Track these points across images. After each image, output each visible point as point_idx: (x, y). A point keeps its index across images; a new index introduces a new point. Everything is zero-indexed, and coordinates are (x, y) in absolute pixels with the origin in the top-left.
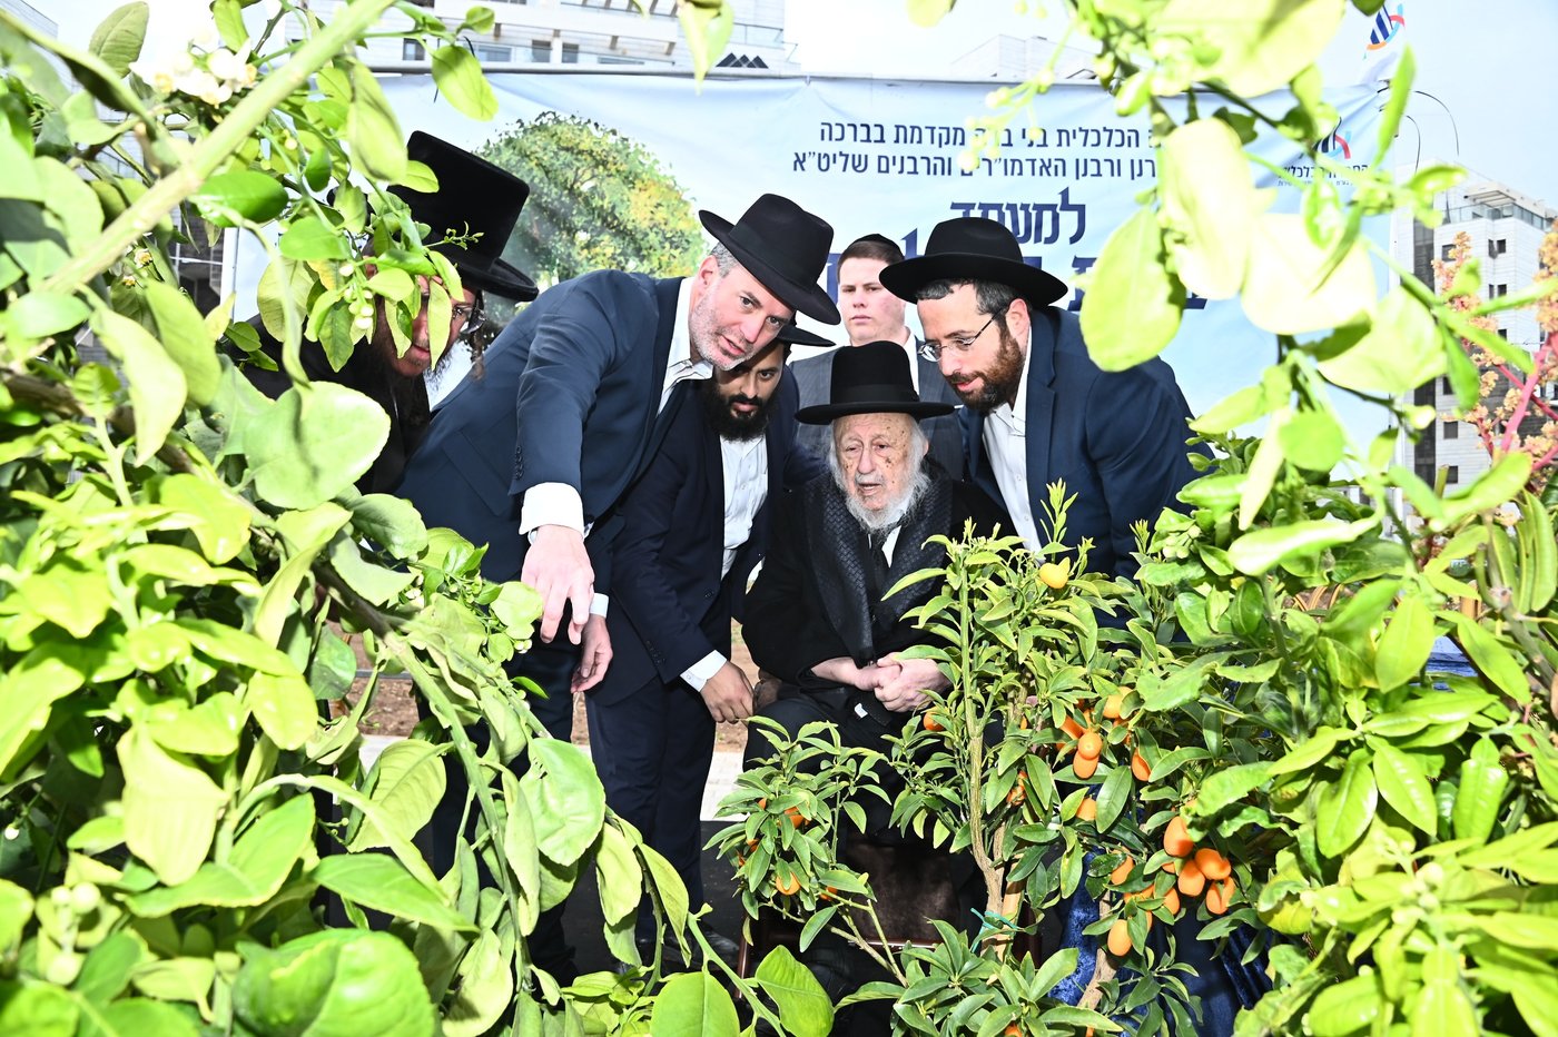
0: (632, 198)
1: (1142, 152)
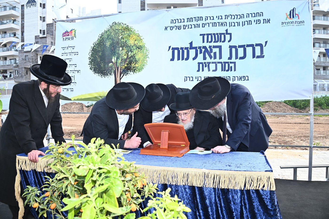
0: (130, 39)
1: (245, 19)
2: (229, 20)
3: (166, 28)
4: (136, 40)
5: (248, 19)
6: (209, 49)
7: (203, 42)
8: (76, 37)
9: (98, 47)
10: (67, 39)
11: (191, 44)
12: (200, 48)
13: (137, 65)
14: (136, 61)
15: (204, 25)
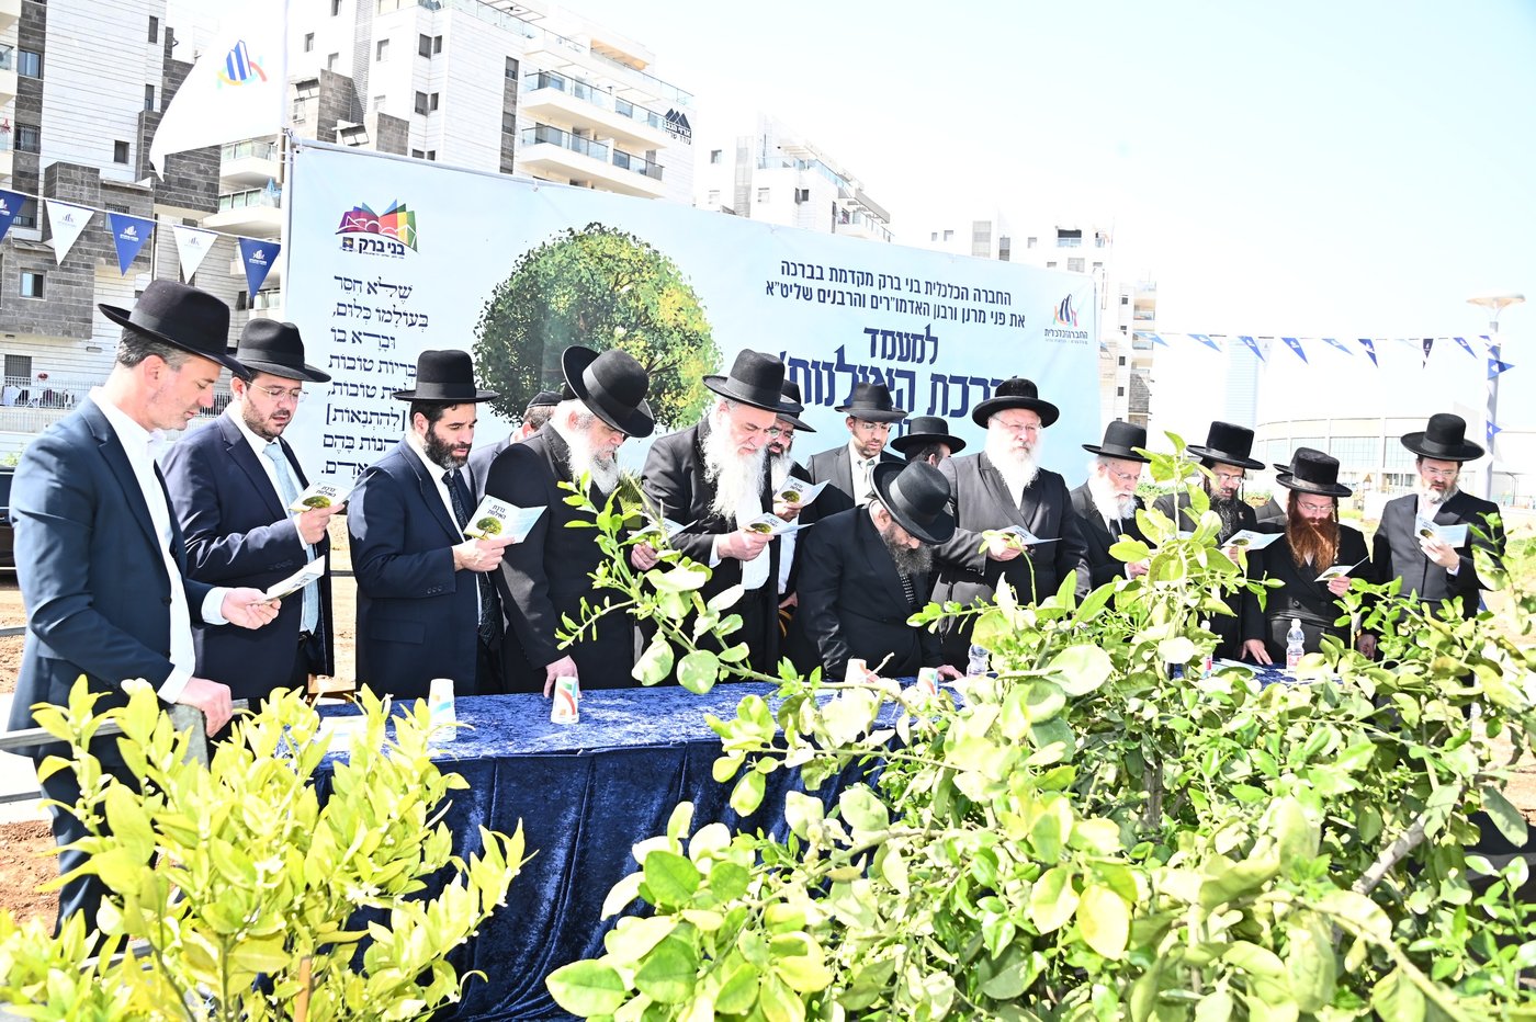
0: (661, 301)
1: (970, 304)
2: (934, 299)
3: (770, 288)
4: (681, 309)
5: (978, 306)
6: (886, 379)
7: (873, 355)
8: (415, 249)
9: (511, 306)
10: (370, 245)
11: (841, 352)
12: (863, 369)
13: (680, 403)
14: (679, 386)
15: (876, 302)
